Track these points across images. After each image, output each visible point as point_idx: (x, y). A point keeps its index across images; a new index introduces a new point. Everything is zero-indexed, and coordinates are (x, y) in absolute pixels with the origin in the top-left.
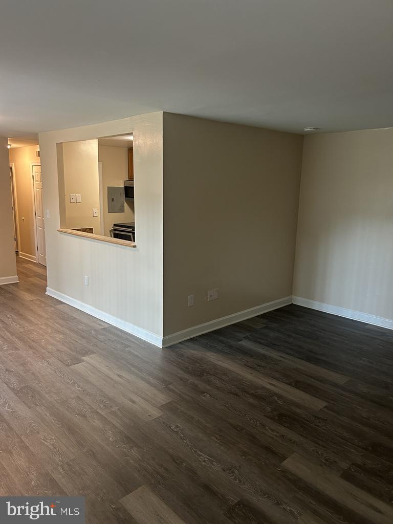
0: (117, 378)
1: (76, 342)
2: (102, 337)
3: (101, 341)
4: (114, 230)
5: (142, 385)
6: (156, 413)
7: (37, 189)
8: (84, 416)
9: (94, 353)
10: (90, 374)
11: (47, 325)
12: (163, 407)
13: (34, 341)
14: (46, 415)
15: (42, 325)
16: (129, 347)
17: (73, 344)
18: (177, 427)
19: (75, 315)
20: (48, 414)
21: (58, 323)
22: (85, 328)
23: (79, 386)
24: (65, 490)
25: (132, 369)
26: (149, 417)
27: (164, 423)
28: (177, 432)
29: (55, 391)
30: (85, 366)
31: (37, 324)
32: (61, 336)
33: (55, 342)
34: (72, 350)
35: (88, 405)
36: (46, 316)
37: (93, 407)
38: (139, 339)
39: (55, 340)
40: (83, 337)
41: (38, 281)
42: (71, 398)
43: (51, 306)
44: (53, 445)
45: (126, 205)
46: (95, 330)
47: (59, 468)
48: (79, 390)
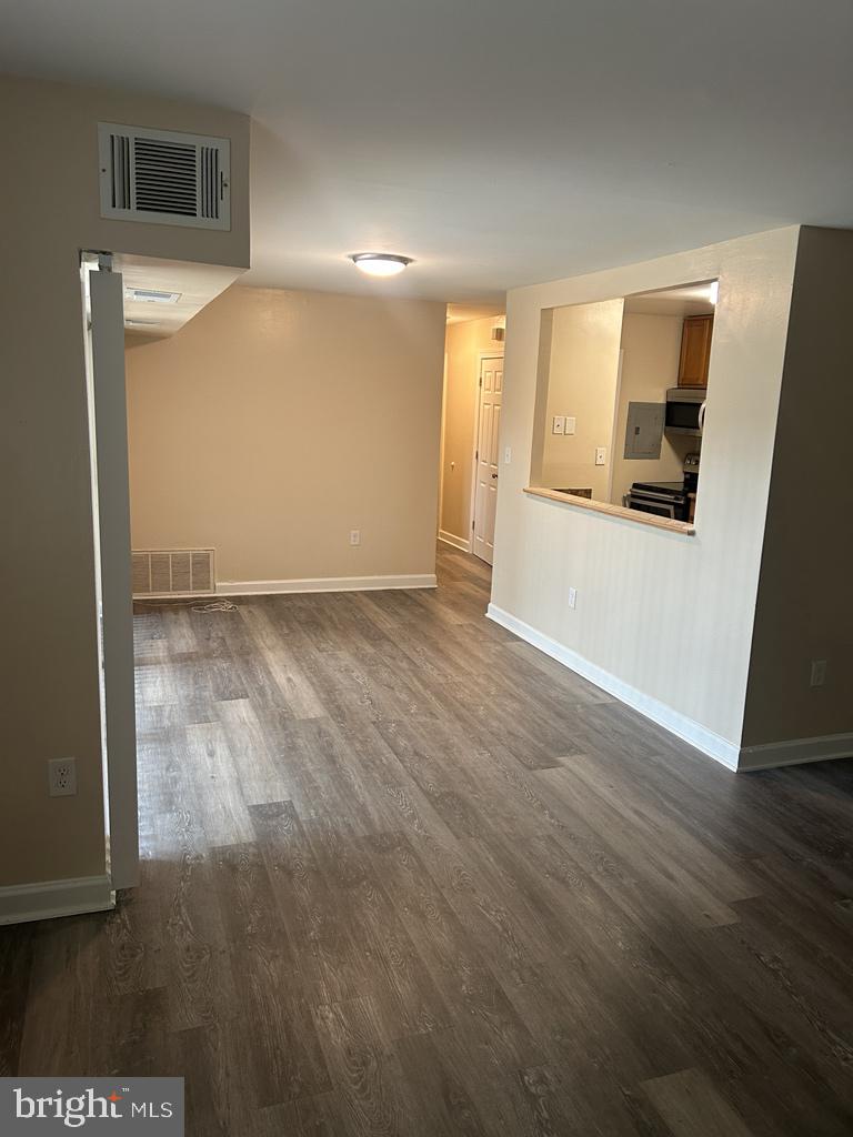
0: (635, 819)
1: (546, 722)
2: (600, 722)
3: (596, 730)
4: (633, 496)
5: (689, 843)
6: (724, 916)
7: (487, 407)
8: (563, 881)
9: (582, 752)
10: (574, 793)
11: (489, 678)
12: (739, 906)
13: (464, 706)
14: (488, 859)
15: (478, 676)
16: (657, 754)
17: (539, 725)
18: (775, 959)
19: (543, 667)
20: (492, 859)
21: (509, 678)
22: (562, 697)
23: (552, 817)
24: (527, 1024)
25: (666, 803)
26: (707, 919)
27: (743, 942)
28: (774, 971)
29: (505, 815)
30: (563, 777)
31: (470, 674)
32: (516, 705)
33: (503, 714)
34: (536, 737)
35: (572, 860)
36: (487, 661)
37: (581, 865)
38: (682, 741)
39: (504, 710)
40: (560, 715)
41: (473, 589)
42: (537, 837)
43: (495, 641)
44: (502, 923)
45: (664, 442)
46: (584, 706)
47: (515, 974)
48: (553, 825)
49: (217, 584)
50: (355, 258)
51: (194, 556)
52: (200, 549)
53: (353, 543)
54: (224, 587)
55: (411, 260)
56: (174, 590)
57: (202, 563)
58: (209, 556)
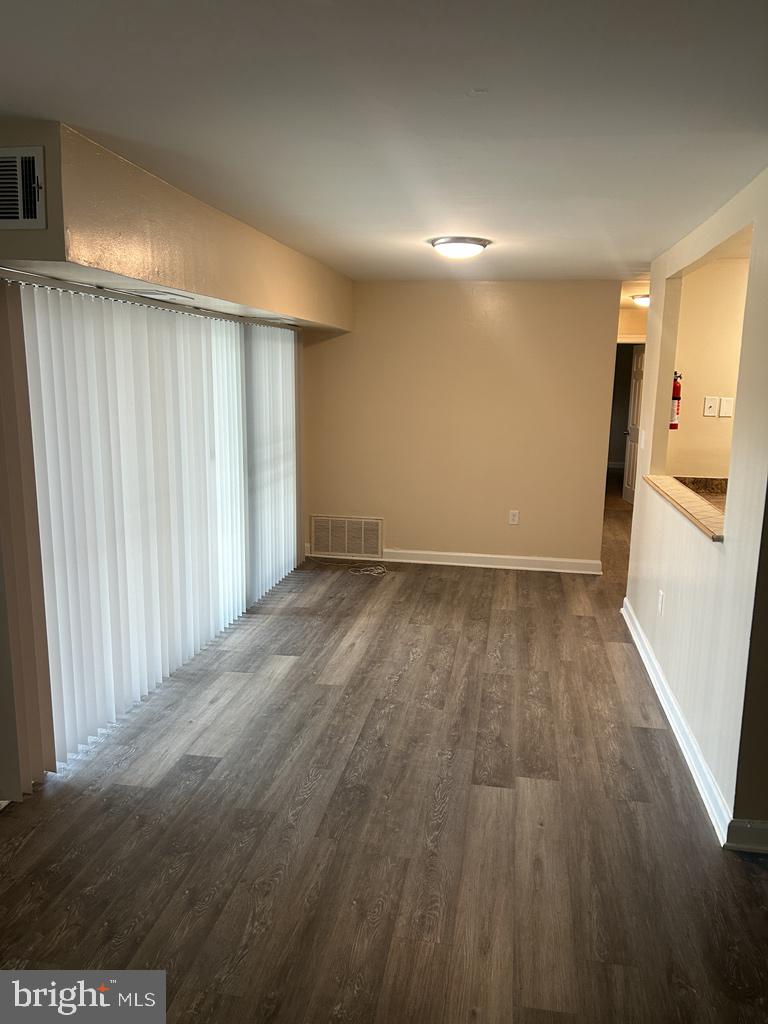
9: (555, 777)
49: (385, 550)
50: (433, 242)
51: (366, 523)
52: (371, 518)
53: (511, 522)
54: (391, 554)
55: (490, 242)
56: (349, 552)
57: (372, 530)
58: (377, 524)
